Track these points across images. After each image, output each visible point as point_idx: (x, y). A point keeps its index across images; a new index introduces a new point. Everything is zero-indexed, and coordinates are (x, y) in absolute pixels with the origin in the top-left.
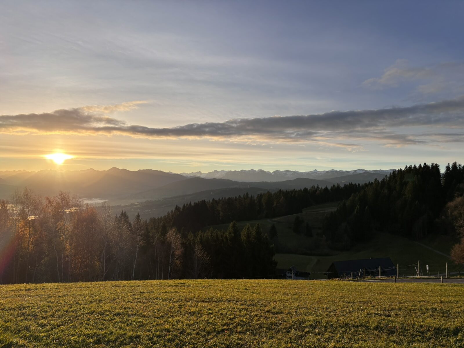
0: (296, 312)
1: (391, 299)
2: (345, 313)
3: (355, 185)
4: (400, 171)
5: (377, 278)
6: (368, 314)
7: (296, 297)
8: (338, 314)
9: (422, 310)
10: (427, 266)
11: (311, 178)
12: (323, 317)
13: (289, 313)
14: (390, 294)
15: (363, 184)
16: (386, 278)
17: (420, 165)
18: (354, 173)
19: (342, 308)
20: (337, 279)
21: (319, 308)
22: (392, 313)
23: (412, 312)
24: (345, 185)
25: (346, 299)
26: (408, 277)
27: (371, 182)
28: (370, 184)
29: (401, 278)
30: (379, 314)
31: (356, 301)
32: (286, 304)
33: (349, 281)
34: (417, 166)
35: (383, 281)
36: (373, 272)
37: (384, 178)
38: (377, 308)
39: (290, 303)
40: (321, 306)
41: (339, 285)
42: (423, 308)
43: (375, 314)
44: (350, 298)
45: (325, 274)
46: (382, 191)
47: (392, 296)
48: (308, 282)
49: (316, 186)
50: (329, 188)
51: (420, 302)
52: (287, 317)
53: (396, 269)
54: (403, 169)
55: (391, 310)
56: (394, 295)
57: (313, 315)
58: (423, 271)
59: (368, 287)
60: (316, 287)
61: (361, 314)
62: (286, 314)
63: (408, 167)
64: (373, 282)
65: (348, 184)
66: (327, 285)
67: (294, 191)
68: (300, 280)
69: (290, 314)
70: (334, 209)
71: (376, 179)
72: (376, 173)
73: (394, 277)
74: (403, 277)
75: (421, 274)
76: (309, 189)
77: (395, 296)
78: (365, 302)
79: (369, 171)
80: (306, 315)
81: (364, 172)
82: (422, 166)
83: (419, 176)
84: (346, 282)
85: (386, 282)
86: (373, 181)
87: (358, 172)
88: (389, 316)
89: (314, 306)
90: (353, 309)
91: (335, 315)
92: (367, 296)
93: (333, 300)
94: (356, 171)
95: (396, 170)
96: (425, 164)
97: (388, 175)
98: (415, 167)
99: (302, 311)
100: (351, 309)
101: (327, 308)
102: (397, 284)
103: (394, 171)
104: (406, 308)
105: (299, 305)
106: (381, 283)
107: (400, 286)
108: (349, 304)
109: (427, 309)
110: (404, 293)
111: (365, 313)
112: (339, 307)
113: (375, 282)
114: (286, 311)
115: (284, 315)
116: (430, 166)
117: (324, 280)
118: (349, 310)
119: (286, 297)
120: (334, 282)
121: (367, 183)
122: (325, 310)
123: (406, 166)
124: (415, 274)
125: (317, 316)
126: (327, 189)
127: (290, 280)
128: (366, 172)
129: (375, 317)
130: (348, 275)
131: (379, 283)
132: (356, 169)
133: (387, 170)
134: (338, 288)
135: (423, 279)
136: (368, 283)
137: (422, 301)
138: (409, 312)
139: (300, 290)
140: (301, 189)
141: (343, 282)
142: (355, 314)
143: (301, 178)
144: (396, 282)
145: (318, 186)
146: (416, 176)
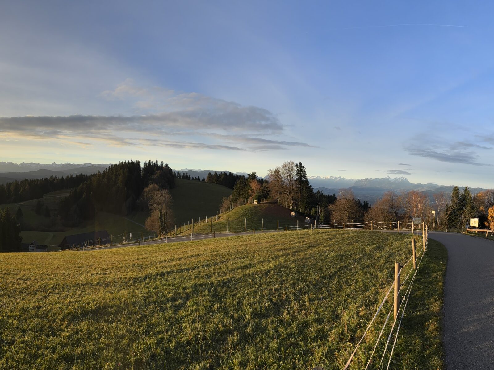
0: (41, 278)
1: (107, 261)
2: (76, 276)
3: (84, 175)
4: (116, 165)
5: (97, 246)
6: (92, 275)
7: (40, 266)
9: (126, 267)
10: (131, 234)
11: (51, 169)
12: (61, 280)
13: (35, 279)
14: (107, 258)
15: (90, 175)
16: (104, 246)
17: (129, 161)
18: (83, 165)
19: (74, 272)
20: (68, 250)
21: (57, 273)
22: (108, 272)
23: (120, 269)
24: (76, 175)
25: (77, 265)
26: (118, 244)
27: (95, 174)
29: (114, 245)
30: (99, 273)
31: (84, 266)
32: (33, 272)
33: (78, 250)
34: (127, 162)
35: (101, 248)
36: (94, 242)
37: (105, 170)
38: (98, 269)
39: (36, 271)
40: (59, 272)
41: (71, 254)
42: (127, 265)
43: (97, 274)
44: (79, 264)
45: (59, 246)
46: (103, 180)
47: (107, 259)
48: (48, 253)
49: (54, 177)
50: (65, 178)
51: (125, 261)
52: (34, 283)
53: (110, 239)
54: (118, 164)
55: (108, 269)
56: (109, 258)
57: (53, 280)
58: (128, 239)
59: (92, 254)
60: (54, 257)
61: (87, 275)
63: (121, 162)
64: (95, 250)
65: (79, 175)
66: (62, 255)
67: (37, 180)
68: (41, 252)
70: (68, 195)
71: (99, 171)
72: (100, 166)
73: (109, 244)
74: (115, 244)
75: (127, 241)
76: (48, 179)
77: (110, 259)
78: (90, 266)
79: (95, 164)
80: (48, 280)
81: (90, 165)
83: (128, 169)
84: (76, 252)
85: (104, 249)
86: (97, 172)
87: (87, 165)
88: (106, 274)
89: (54, 272)
90: (82, 272)
91: (70, 278)
92: (91, 261)
93: (68, 266)
94: (85, 164)
95: (113, 164)
96: (132, 160)
97: (108, 168)
98: (125, 163)
99: (45, 277)
100: (80, 273)
101: (63, 273)
102: (111, 250)
103: (112, 165)
104: (117, 266)
105: (42, 273)
106: (100, 250)
107: (113, 251)
108: (79, 269)
109: (129, 266)
110: (115, 256)
111: (90, 274)
112: (72, 272)
113: (96, 249)
114: (33, 278)
115: (32, 281)
116: (135, 162)
117: (57, 251)
118: (79, 273)
119: (33, 267)
120: (67, 252)
121: (93, 174)
122: (62, 275)
124: (122, 241)
125: (56, 280)
126: (62, 178)
127: (34, 252)
128: (92, 165)
129: (96, 276)
130: (76, 245)
131: (99, 250)
132: (85, 163)
133: (107, 165)
134: (71, 257)
135: (128, 244)
136: (92, 251)
137: (127, 260)
138: (118, 269)
139: (42, 260)
140: (42, 179)
141: (74, 252)
142: (83, 276)
143: (43, 169)
144: (110, 248)
145: (56, 176)
146: (126, 169)
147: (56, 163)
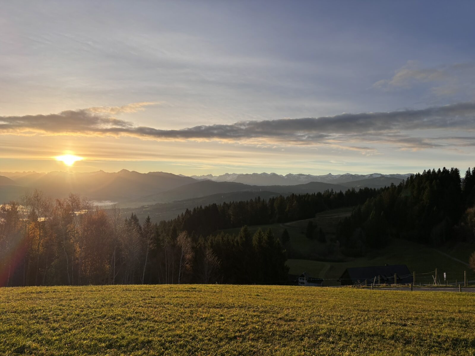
0: (309, 319)
1: (407, 308)
2: (359, 322)
3: (371, 189)
4: (418, 175)
5: (392, 285)
6: (383, 323)
7: (310, 304)
8: (352, 323)
9: (439, 320)
10: (445, 274)
11: (325, 182)
12: (337, 325)
14: (407, 303)
15: (379, 189)
16: (402, 286)
17: (439, 169)
18: (369, 176)
19: (357, 316)
20: (351, 286)
21: (333, 316)
22: (409, 323)
23: (429, 321)
24: (360, 189)
25: (361, 307)
26: (425, 285)
27: (387, 187)
28: (387, 189)
29: (418, 286)
30: (395, 323)
31: (371, 309)
32: (299, 311)
33: (364, 288)
34: (436, 171)
35: (398, 289)
36: (388, 279)
37: (401, 183)
38: (393, 317)
39: (304, 310)
40: (335, 314)
41: (354, 292)
42: (441, 318)
43: (391, 323)
44: (365, 306)
45: (338, 281)
46: (399, 196)
47: (408, 305)
48: (322, 289)
49: (330, 191)
50: (344, 193)
51: (437, 311)
52: (300, 325)
53: (412, 277)
54: (421, 173)
55: (408, 319)
56: (410, 303)
57: (326, 323)
58: (441, 280)
59: (383, 295)
60: (329, 294)
61: (376, 323)
62: (300, 322)
63: (427, 171)
64: (388, 290)
65: (364, 189)
66: (341, 293)
67: (307, 195)
68: (313, 287)
69: (303, 322)
70: (349, 215)
71: (393, 184)
72: (392, 177)
73: (410, 285)
74: (420, 285)
75: (439, 282)
76: (322, 193)
77: (412, 305)
78: (380, 311)
79: (386, 175)
80: (319, 323)
81: (380, 176)
82: (442, 171)
83: (438, 181)
84: (360, 289)
85: (402, 290)
86: (390, 185)
87: (374, 176)
88: (405, 325)
89: (327, 314)
90: (368, 317)
91: (350, 324)
92: (382, 304)
93: (348, 308)
94: (371, 175)
95: (413, 174)
96: (444, 168)
97: (406, 180)
98: (434, 171)
99: (315, 319)
100: (366, 318)
101: (341, 316)
102: (413, 292)
103: (412, 176)
104: (423, 317)
105: (312, 313)
106: (397, 291)
107: (416, 294)
108: (364, 313)
109: (444, 319)
110: (421, 302)
111: (380, 322)
112: (354, 315)
113: (390, 290)
114: (299, 319)
115: (297, 323)
116: (450, 171)
117: (338, 287)
118: (364, 319)
119: (300, 305)
120: (348, 289)
121: (383, 187)
122: (339, 318)
123: (425, 171)
124: (432, 282)
125: (331, 324)
126: (341, 193)
127: (303, 286)
128: (383, 176)
129: (390, 326)
130: (362, 281)
131: (394, 291)
132: (372, 173)
133: (405, 175)
134: (352, 296)
135: (441, 287)
136: (384, 291)
137: (440, 311)
138: (426, 322)
139: (313, 297)
140: (314, 193)
141: (358, 289)
142: (370, 323)
143: (314, 182)
144: (412, 290)
145: (332, 190)
146: (434, 181)
147: (333, 174)
